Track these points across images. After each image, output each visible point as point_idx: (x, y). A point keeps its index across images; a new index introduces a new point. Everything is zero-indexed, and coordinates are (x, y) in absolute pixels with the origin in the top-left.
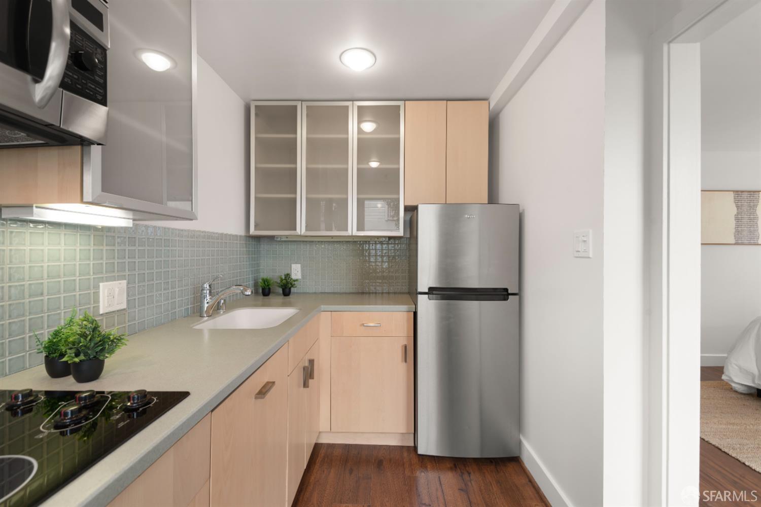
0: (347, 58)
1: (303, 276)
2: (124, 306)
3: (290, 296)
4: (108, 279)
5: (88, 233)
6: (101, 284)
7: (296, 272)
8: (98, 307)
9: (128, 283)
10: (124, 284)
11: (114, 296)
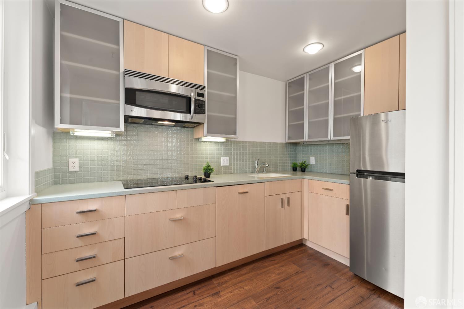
0: (306, 50)
1: (316, 163)
2: (228, 165)
3: (305, 172)
4: (223, 157)
5: (224, 144)
6: (222, 158)
7: (312, 161)
8: (221, 164)
9: (229, 158)
10: (228, 158)
11: (225, 161)
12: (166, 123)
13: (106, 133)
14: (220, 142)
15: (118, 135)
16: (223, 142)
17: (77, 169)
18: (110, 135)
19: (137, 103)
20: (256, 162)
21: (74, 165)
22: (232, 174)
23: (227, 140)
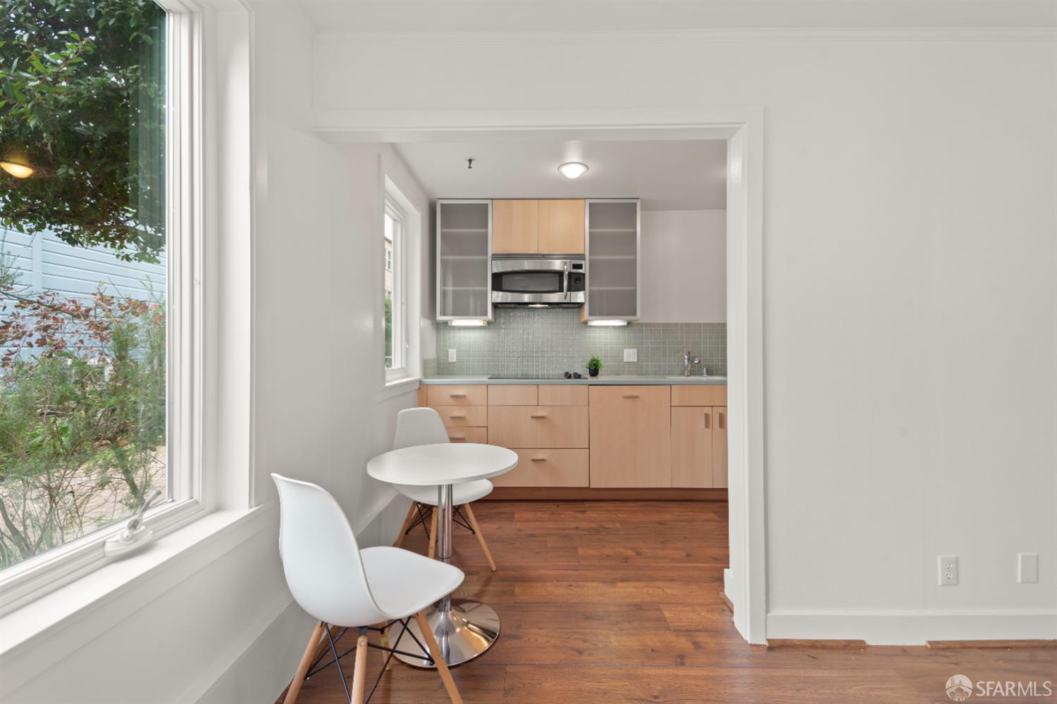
2: (636, 360)
4: (628, 348)
5: (625, 329)
6: (624, 350)
8: (621, 359)
9: (638, 350)
10: (635, 350)
11: (630, 355)
12: (538, 306)
13: (478, 322)
14: (619, 327)
15: (489, 323)
16: (623, 326)
17: (455, 360)
18: (482, 324)
19: (504, 288)
20: (686, 357)
21: (453, 356)
22: (643, 375)
23: (629, 323)
